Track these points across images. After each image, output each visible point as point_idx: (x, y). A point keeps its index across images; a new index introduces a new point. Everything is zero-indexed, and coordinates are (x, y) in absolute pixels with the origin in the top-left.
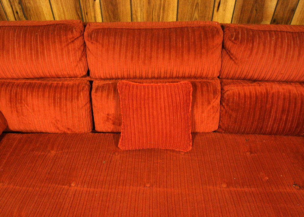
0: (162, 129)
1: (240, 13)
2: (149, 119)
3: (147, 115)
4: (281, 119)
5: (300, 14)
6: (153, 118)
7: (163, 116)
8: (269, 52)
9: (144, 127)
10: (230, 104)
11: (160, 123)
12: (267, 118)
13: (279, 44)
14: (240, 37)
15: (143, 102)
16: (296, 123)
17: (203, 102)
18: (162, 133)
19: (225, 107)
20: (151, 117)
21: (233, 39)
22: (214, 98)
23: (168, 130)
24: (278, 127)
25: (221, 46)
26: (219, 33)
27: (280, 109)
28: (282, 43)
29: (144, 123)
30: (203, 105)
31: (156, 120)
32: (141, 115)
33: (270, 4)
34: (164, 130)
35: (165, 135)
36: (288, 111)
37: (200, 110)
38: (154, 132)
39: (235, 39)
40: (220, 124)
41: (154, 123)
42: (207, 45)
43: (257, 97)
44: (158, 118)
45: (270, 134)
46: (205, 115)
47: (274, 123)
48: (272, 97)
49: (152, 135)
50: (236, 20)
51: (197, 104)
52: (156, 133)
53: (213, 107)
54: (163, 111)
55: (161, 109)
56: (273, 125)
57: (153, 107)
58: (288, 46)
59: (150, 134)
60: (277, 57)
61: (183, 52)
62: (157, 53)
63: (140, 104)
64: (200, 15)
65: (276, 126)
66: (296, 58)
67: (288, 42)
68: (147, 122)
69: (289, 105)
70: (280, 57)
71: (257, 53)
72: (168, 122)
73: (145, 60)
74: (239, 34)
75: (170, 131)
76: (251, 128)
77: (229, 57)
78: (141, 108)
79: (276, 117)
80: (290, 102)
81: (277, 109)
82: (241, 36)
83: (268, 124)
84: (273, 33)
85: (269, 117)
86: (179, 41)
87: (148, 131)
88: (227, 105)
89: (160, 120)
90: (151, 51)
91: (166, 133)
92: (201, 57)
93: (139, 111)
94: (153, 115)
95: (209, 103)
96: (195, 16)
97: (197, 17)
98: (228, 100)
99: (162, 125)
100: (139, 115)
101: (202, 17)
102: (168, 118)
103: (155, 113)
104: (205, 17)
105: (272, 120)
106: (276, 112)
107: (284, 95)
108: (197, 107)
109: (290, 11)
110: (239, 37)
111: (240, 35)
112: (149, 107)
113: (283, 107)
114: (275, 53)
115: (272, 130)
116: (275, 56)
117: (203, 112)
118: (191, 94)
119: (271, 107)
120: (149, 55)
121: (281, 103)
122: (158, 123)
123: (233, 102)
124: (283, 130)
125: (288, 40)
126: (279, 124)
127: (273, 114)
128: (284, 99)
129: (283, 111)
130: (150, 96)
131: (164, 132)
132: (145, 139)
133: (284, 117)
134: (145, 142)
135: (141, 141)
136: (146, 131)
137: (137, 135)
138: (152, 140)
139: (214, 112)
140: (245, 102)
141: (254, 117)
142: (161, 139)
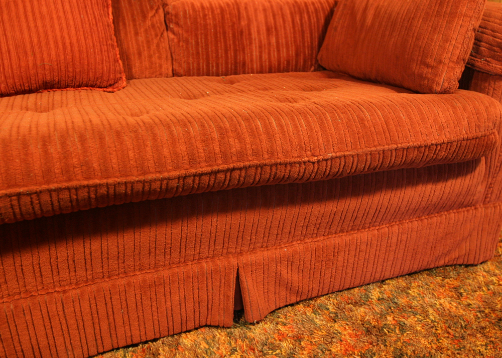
0: (63, 37)
2: (35, 20)
3: (30, 14)
4: (269, 44)
6: (43, 18)
7: (62, 14)
9: (26, 36)
10: (182, 22)
11: (57, 27)
12: (247, 44)
16: (294, 47)
17: (133, 15)
18: (64, 44)
19: (176, 29)
20: (38, 15)
22: (152, 8)
23: (74, 40)
24: (269, 58)
27: (263, 28)
29: (25, 27)
30: (134, 20)
31: (47, 20)
32: (18, 17)
34: (67, 37)
35: (69, 48)
36: (276, 28)
37: (131, 29)
38: (47, 44)
40: (174, 67)
41: (44, 26)
43: (222, 10)
44: (51, 18)
45: (261, 71)
46: (141, 38)
47: (261, 52)
48: (246, 8)
49: (44, 48)
52: (52, 45)
53: (153, 26)
56: (261, 57)
59: (40, 47)
65: (265, 56)
68: (32, 25)
69: (274, 18)
72: (72, 23)
75: (78, 41)
76: (227, 63)
79: (260, 42)
80: (274, 15)
81: (258, 27)
83: (252, 55)
85: (251, 43)
87: (35, 40)
88: (177, 24)
89: (56, 21)
91: (70, 43)
94: (40, 13)
95: (145, 17)
98: (176, 15)
99: (61, 30)
100: (13, 14)
102: (70, 16)
103: (44, 9)
105: (256, 47)
106: (259, 32)
107: (263, 6)
108: (124, 24)
113: (266, 23)
115: (261, 66)
117: (136, 34)
119: (249, 25)
121: (261, 17)
122: (52, 26)
123: (185, 17)
124: (279, 64)
126: (269, 54)
127: (254, 35)
128: (265, 10)
129: (268, 30)
131: (67, 41)
132: (30, 59)
133: (273, 40)
134: (31, 64)
135: (23, 64)
136: (31, 43)
137: (13, 54)
138: (46, 60)
139: (156, 35)
140: (205, 15)
141: (225, 42)
142: (62, 57)
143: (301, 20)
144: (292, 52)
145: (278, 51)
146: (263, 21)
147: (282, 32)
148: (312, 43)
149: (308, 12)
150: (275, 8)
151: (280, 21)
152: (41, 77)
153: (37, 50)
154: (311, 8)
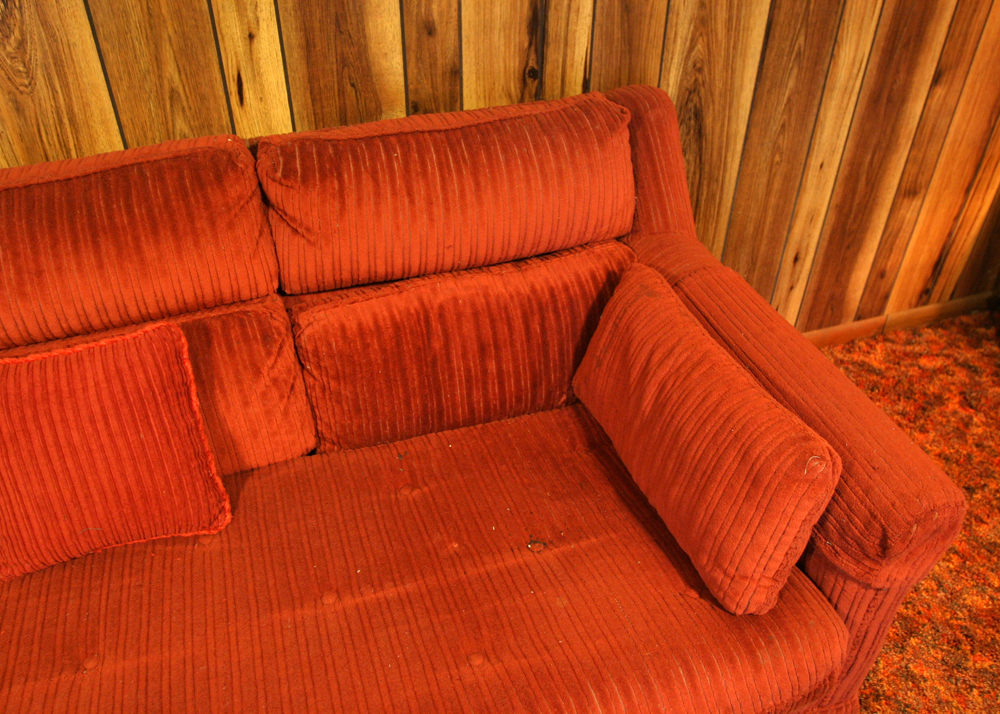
0: (112, 480)
1: (309, 101)
2: (62, 457)
3: (52, 450)
4: (485, 371)
5: (478, 78)
6: (74, 452)
7: (105, 439)
8: (394, 194)
10: (326, 362)
11: (100, 464)
12: (444, 378)
13: (416, 167)
14: (298, 166)
15: (29, 413)
16: (528, 374)
17: (237, 373)
18: (116, 492)
19: (315, 373)
20: (66, 451)
21: (279, 174)
22: (269, 354)
23: (132, 480)
24: (485, 396)
25: (256, 201)
26: (237, 166)
27: (473, 346)
28: (423, 163)
29: (46, 475)
30: (239, 382)
31: (83, 456)
32: (32, 453)
33: (385, 64)
34: (119, 480)
35: (124, 496)
36: (497, 347)
37: (234, 397)
38: (88, 496)
39: (285, 176)
40: (319, 428)
41: (79, 467)
42: (208, 204)
43: (397, 327)
44: (90, 451)
45: (471, 422)
46: (256, 409)
47: (469, 389)
49: (84, 505)
50: (306, 120)
51: (221, 384)
52: (96, 498)
53: (275, 381)
54: (100, 425)
55: (92, 421)
56: (469, 395)
57: (64, 420)
58: (441, 170)
59: (78, 504)
60: (420, 203)
61: (136, 239)
62: (56, 256)
63: (23, 419)
64: (192, 123)
65: (477, 395)
66: (470, 197)
67: (438, 158)
68: (58, 468)
69: (493, 328)
70: (430, 203)
71: (359, 200)
72: (124, 454)
73: (21, 283)
74: (296, 158)
75: (139, 482)
76: (409, 419)
78: (26, 431)
79: (468, 370)
80: (492, 321)
81: (464, 347)
82: (302, 165)
83: (454, 395)
84: (393, 140)
85: (452, 376)
86: (119, 207)
87: (68, 496)
88: (318, 365)
89: (97, 455)
90: (36, 253)
91: (126, 488)
92: (197, 244)
93: (22, 440)
94: (70, 444)
95: (258, 373)
96: (178, 127)
97: (186, 130)
98: (316, 350)
99: (108, 468)
100: (25, 454)
101: (202, 127)
102: (120, 442)
103: (76, 434)
104: (210, 126)
105: (460, 381)
106: (464, 356)
107: (473, 305)
108: (223, 391)
109: (448, 75)
110: (296, 168)
111: (298, 162)
112: (52, 423)
113: (479, 338)
114: (410, 193)
115: (472, 411)
116: (412, 202)
117: (246, 404)
118: (186, 356)
119: (447, 346)
120: (32, 265)
121: (468, 327)
122: (93, 465)
124: (503, 403)
125: (437, 152)
126: (485, 388)
128: (476, 314)
129: (482, 349)
130: (51, 388)
131: (121, 488)
132: (64, 524)
133: (492, 366)
134: (67, 535)
135: (54, 535)
136: (62, 498)
137: (35, 521)
138: (89, 521)
139: (282, 397)
140: (366, 346)
141: (405, 385)
142: (116, 512)
143: (543, 327)
144: (526, 382)
145: (501, 384)
146: (473, 335)
147: (506, 354)
148: (562, 362)
149: (556, 311)
150: (494, 306)
151: (503, 329)
153: (73, 511)
154: (562, 298)
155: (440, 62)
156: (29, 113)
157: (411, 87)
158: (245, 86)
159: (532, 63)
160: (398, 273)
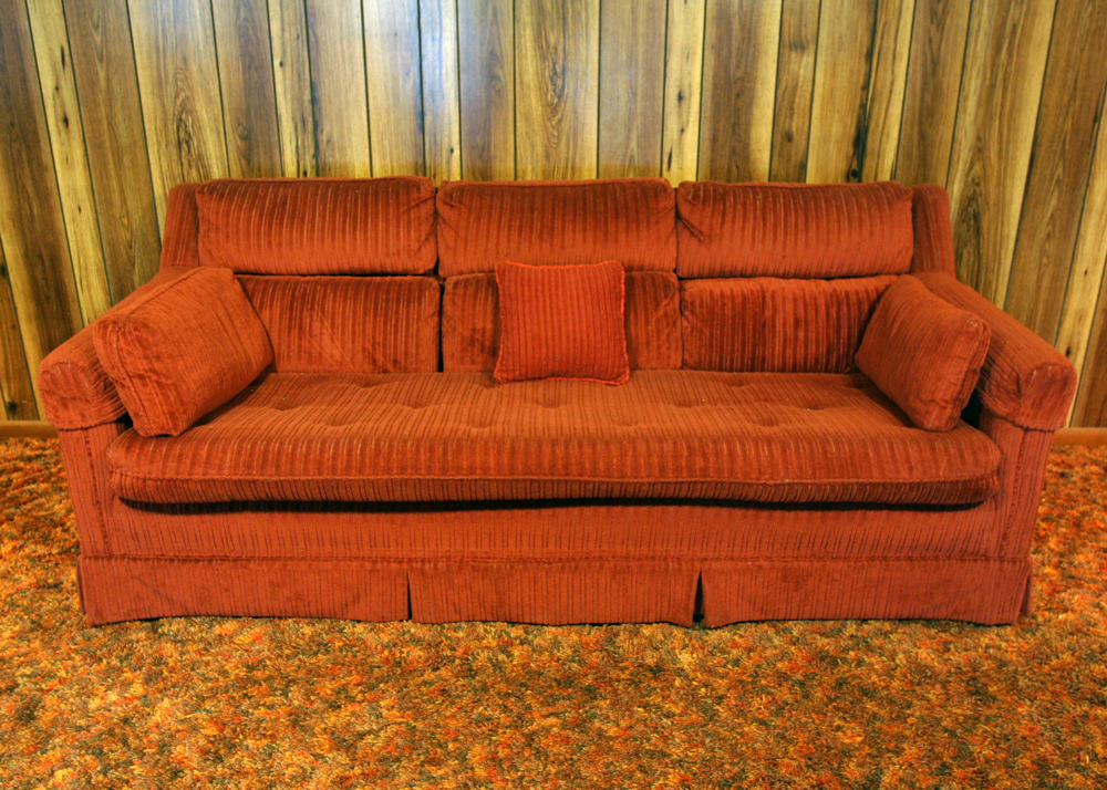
0: (574, 332)
2: (552, 314)
3: (548, 309)
4: (796, 338)
5: (817, 170)
6: (559, 313)
7: (576, 309)
8: (755, 218)
9: (543, 328)
10: (698, 310)
11: (570, 322)
12: (769, 337)
13: (770, 205)
14: (701, 194)
15: (540, 288)
16: (825, 343)
17: (646, 303)
18: (575, 339)
19: (690, 317)
20: (555, 310)
21: (690, 197)
22: (666, 296)
23: (584, 334)
24: (795, 353)
25: (673, 214)
27: (791, 320)
28: (775, 205)
29: (542, 322)
30: (646, 309)
31: (563, 316)
32: (537, 309)
33: (758, 155)
34: (578, 332)
35: (579, 342)
36: (806, 322)
37: (642, 318)
38: (560, 338)
39: (693, 198)
41: (559, 321)
42: (647, 208)
43: (744, 298)
44: (566, 314)
45: (783, 370)
46: (652, 328)
47: (785, 348)
48: (773, 297)
49: (557, 342)
52: (564, 340)
53: (666, 314)
54: (575, 302)
55: (571, 299)
56: (784, 352)
57: (557, 295)
58: (785, 208)
59: (553, 341)
60: (770, 225)
61: (606, 219)
62: (563, 221)
63: (536, 291)
65: (789, 352)
66: (801, 226)
67: (785, 203)
68: (549, 319)
69: (805, 310)
70: (775, 226)
71: (734, 218)
72: (584, 319)
73: (542, 233)
74: (701, 191)
75: (588, 336)
76: (743, 357)
77: (688, 234)
78: (536, 297)
79: (785, 335)
80: (806, 307)
81: (785, 319)
83: (773, 350)
84: (758, 190)
85: (774, 336)
87: (550, 334)
88: (693, 312)
89: (570, 317)
90: (553, 216)
91: (581, 338)
92: (638, 227)
93: (534, 300)
94: (557, 308)
95: (658, 306)
98: (693, 303)
99: (574, 325)
100: (534, 309)
102: (583, 312)
103: (561, 304)
105: (779, 341)
106: (784, 325)
107: (794, 294)
108: (636, 312)
109: (798, 167)
112: (550, 295)
113: (795, 314)
114: (764, 219)
115: (784, 363)
116: (765, 225)
117: (647, 323)
118: (623, 281)
119: (773, 317)
120: (550, 224)
121: (790, 307)
122: (566, 322)
123: (701, 306)
124: (805, 362)
125: (784, 198)
126: (795, 349)
127: (779, 327)
128: (795, 299)
129: (797, 322)
130: (553, 279)
131: (578, 336)
132: (544, 350)
133: (801, 335)
134: (543, 357)
135: (536, 356)
136: (546, 336)
137: (529, 345)
138: (557, 352)
139: (668, 325)
140: (724, 305)
141: (744, 335)
142: (572, 351)
143: (838, 313)
144: (823, 349)
145: (806, 347)
146: (792, 312)
147: (812, 327)
148: (849, 340)
149: (848, 304)
150: (808, 297)
151: (811, 312)
152: (550, 368)
153: (550, 344)
154: (853, 299)
155: (793, 159)
156: (552, 159)
157: (773, 173)
158: (674, 159)
159: (854, 166)
160: (749, 271)
